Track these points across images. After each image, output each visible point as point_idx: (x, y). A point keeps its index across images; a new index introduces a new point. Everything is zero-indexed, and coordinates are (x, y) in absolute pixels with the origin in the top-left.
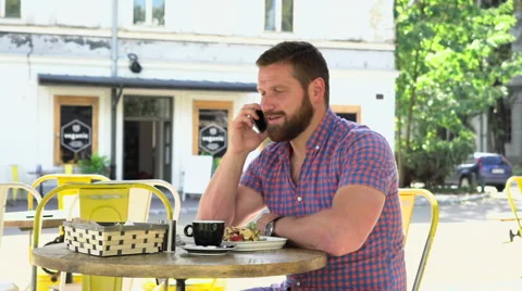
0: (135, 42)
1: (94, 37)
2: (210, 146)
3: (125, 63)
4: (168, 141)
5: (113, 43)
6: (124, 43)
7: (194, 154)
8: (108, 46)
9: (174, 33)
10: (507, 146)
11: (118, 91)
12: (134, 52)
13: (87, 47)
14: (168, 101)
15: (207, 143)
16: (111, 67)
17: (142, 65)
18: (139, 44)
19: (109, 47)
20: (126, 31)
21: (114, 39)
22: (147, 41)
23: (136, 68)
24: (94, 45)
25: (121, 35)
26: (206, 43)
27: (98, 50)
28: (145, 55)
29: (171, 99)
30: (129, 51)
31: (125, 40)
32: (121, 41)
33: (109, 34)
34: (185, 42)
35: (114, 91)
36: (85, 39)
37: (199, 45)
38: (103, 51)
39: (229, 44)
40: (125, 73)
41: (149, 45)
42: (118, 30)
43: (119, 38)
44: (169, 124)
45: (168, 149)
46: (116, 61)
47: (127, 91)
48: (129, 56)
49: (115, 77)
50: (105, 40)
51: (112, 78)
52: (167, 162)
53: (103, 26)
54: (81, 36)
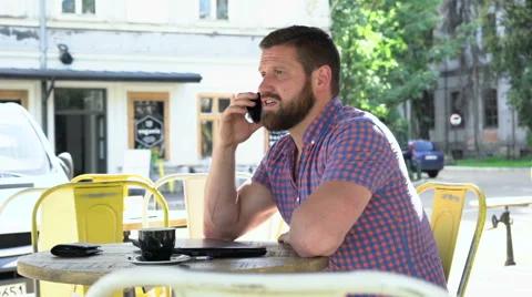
0: (64, 32)
1: (20, 26)
2: (146, 139)
3: (55, 54)
4: (102, 135)
5: (41, 33)
6: (54, 33)
7: (130, 147)
8: (35, 36)
9: (105, 22)
10: (431, 132)
11: (49, 84)
12: (63, 42)
13: (14, 37)
14: (101, 93)
15: (144, 136)
16: (40, 59)
17: (73, 56)
18: (69, 34)
19: (37, 38)
20: (55, 20)
21: (43, 29)
22: (77, 31)
23: (67, 59)
24: (20, 36)
25: (49, 24)
26: (139, 32)
27: (26, 40)
28: (75, 45)
29: (104, 91)
30: (59, 42)
31: (54, 30)
32: (49, 32)
33: (36, 24)
34: (118, 32)
35: (44, 85)
36: (11, 29)
37: (132, 34)
38: (31, 41)
39: (164, 33)
40: (55, 65)
41: (79, 36)
42: (47, 19)
43: (48, 28)
44: (102, 117)
45: (102, 143)
46: (45, 52)
47: (59, 84)
48: (59, 46)
49: (43, 69)
50: (32, 30)
51: (41, 70)
52: (102, 156)
53: (30, 15)
54: (7, 26)
